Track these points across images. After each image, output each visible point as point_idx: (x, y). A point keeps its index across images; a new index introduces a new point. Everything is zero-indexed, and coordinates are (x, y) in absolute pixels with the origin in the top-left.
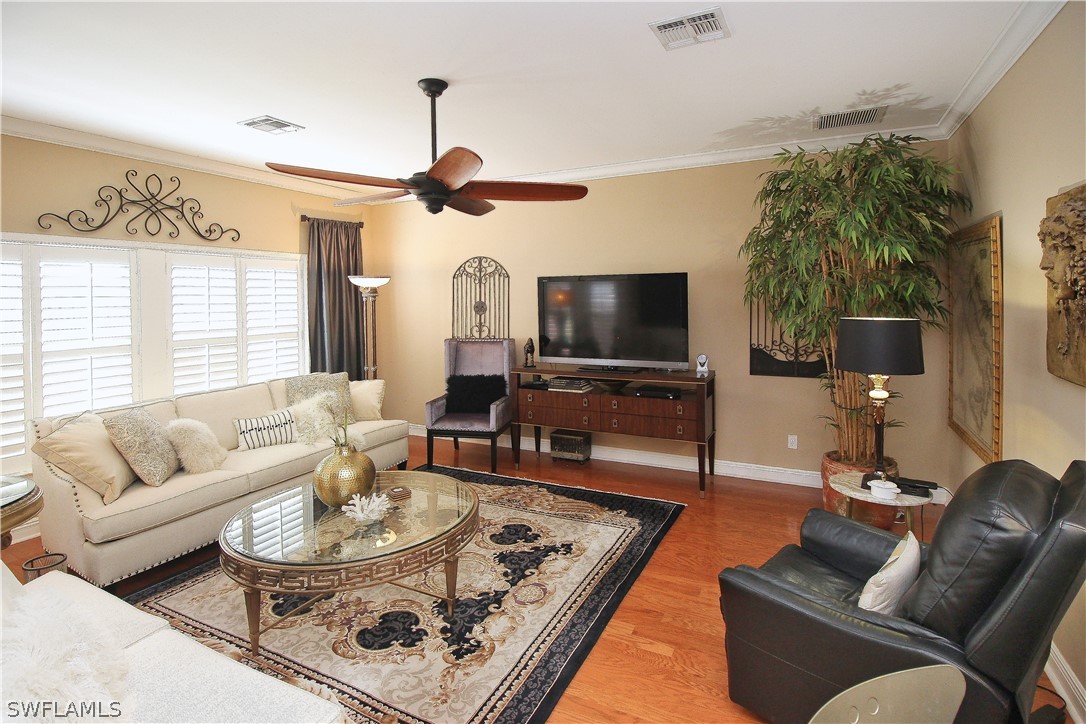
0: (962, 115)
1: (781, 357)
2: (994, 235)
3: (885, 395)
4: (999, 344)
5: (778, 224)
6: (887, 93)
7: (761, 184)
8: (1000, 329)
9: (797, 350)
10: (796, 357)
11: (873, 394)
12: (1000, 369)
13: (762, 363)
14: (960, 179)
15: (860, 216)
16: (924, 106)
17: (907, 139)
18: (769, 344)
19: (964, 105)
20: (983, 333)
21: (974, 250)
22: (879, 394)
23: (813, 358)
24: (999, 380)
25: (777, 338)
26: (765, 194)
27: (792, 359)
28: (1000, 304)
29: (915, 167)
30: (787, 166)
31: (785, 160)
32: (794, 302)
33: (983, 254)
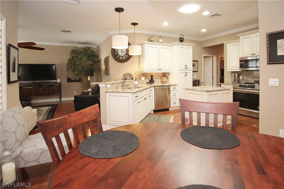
0: (97, 46)
1: (73, 79)
2: (101, 61)
3: (90, 79)
4: (101, 74)
5: (73, 57)
6: (89, 41)
7: (71, 51)
8: (101, 72)
9: (75, 78)
10: (75, 79)
11: (88, 79)
12: (102, 76)
13: (69, 80)
14: (97, 54)
15: (86, 57)
16: (93, 43)
17: (91, 47)
18: (70, 77)
19: (98, 44)
20: (100, 73)
21: (99, 63)
22: (89, 79)
23: (78, 79)
24: (102, 78)
25: (72, 76)
26: (71, 52)
27: (74, 79)
28: (101, 69)
29: (92, 51)
30: (75, 49)
31: (75, 48)
32: (76, 69)
33: (100, 63)
